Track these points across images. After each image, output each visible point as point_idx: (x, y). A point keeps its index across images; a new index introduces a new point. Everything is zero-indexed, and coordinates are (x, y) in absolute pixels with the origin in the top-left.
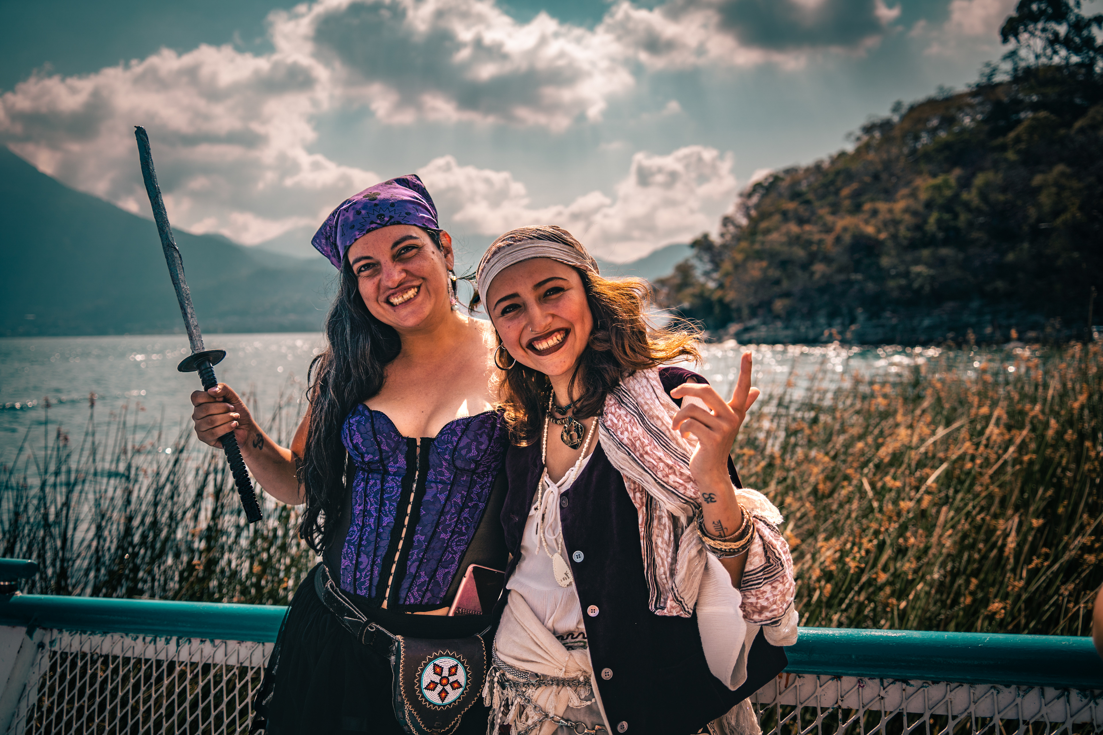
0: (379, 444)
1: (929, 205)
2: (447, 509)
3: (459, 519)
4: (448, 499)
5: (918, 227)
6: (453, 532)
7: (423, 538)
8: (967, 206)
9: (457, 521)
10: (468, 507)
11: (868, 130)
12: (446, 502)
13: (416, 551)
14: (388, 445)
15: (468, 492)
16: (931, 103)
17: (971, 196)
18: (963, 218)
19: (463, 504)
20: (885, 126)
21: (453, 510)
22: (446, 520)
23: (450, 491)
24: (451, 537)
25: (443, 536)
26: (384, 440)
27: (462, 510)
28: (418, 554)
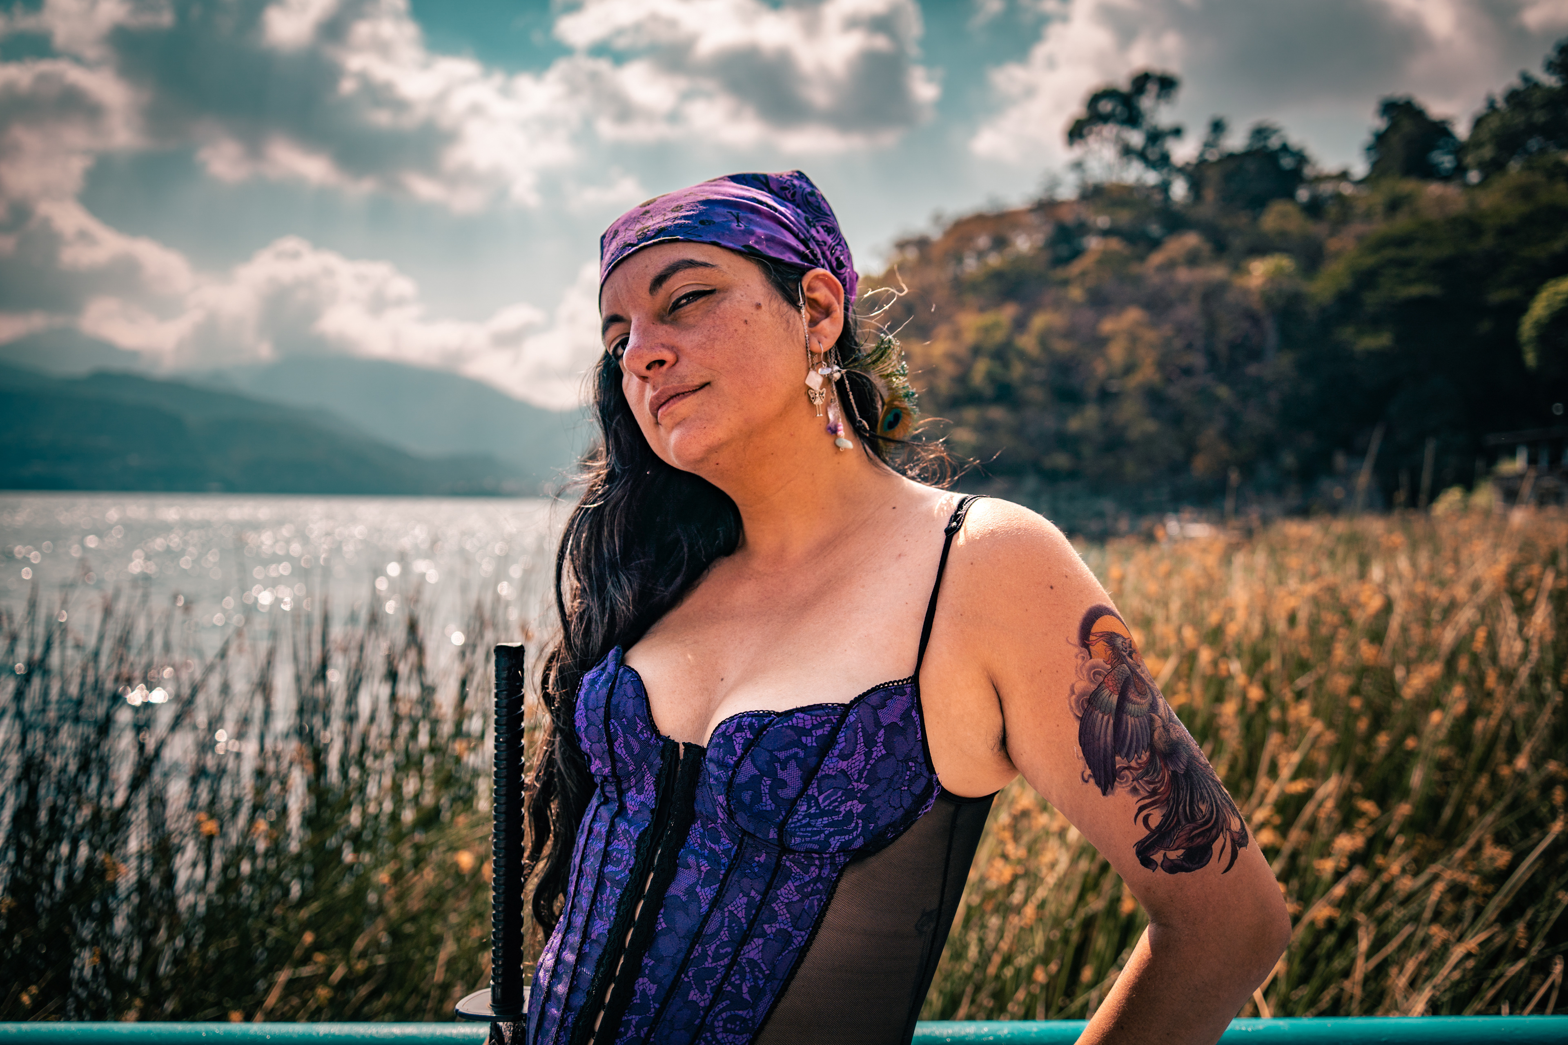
0: (611, 742)
1: (976, 351)
2: (710, 929)
3: (734, 962)
4: (716, 903)
5: (962, 379)
6: (718, 992)
7: (652, 989)
8: (1022, 355)
9: (729, 967)
10: (763, 935)
11: (902, 245)
12: (711, 910)
13: (635, 1019)
14: (627, 746)
15: (765, 894)
16: (980, 220)
17: (1027, 342)
18: (1018, 370)
19: (751, 924)
20: (922, 243)
21: (724, 935)
22: (704, 954)
23: (723, 883)
24: (713, 1003)
25: (693, 995)
26: (620, 732)
27: (745, 939)
28: (638, 1027)
